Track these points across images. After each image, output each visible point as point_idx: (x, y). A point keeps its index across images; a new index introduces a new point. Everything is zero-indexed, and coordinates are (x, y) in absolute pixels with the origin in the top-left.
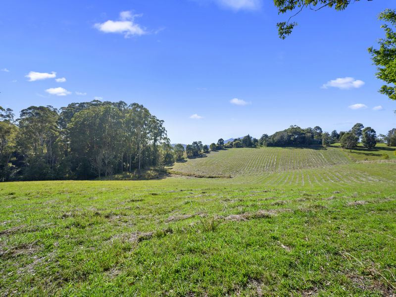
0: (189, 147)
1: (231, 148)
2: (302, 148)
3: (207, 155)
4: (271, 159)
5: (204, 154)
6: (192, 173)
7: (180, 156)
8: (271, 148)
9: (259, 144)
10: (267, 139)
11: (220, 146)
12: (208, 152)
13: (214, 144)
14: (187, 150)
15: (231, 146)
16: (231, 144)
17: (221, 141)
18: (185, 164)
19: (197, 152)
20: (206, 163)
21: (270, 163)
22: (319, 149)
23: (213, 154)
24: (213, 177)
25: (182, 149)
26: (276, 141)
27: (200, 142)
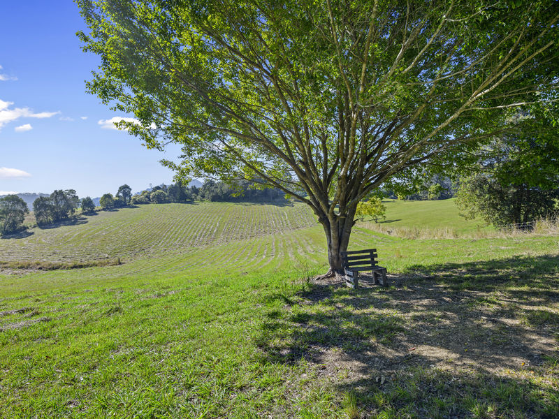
0: (41, 202)
1: (147, 203)
2: (262, 204)
3: (89, 218)
4: (211, 224)
5: (83, 216)
6: (34, 262)
7: (14, 223)
8: (217, 204)
9: (199, 197)
10: (213, 188)
11: (121, 201)
12: (93, 213)
13: (108, 196)
14: (36, 209)
15: (147, 199)
16: (148, 197)
17: (125, 189)
18: (25, 241)
19: (64, 213)
20: (80, 236)
21: (208, 230)
22: (284, 206)
23: (104, 216)
24: (81, 267)
25: (19, 207)
26: (225, 192)
27: (72, 191)
